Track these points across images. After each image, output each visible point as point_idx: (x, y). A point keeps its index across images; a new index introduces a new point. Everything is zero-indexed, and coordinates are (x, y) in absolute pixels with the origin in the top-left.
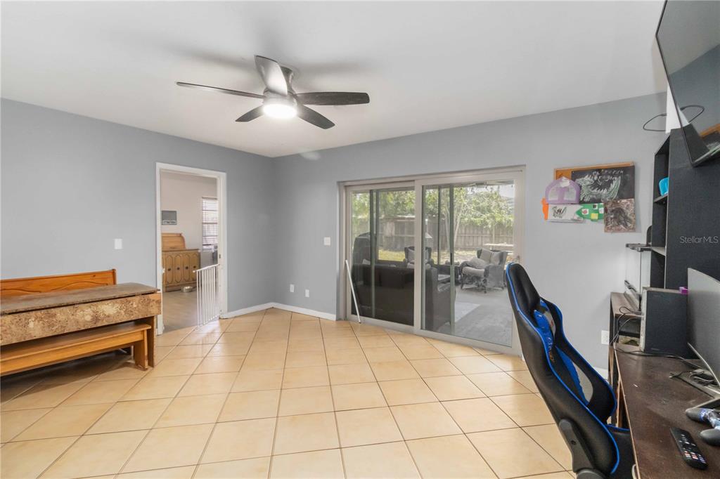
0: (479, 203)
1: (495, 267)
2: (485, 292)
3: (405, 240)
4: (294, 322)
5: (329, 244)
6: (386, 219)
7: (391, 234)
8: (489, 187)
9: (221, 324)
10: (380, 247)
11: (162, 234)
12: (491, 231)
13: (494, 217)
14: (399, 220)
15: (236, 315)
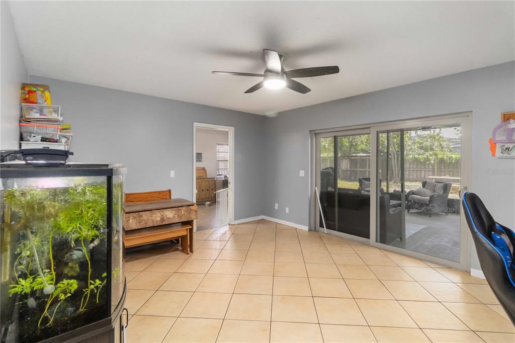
0: (422, 143)
1: (439, 196)
2: (430, 216)
3: (358, 172)
4: (279, 231)
5: (303, 175)
6: (343, 157)
7: (347, 169)
8: (432, 130)
9: (230, 228)
10: (338, 179)
11: (196, 168)
12: (433, 166)
13: (436, 155)
14: (353, 158)
15: (240, 223)
